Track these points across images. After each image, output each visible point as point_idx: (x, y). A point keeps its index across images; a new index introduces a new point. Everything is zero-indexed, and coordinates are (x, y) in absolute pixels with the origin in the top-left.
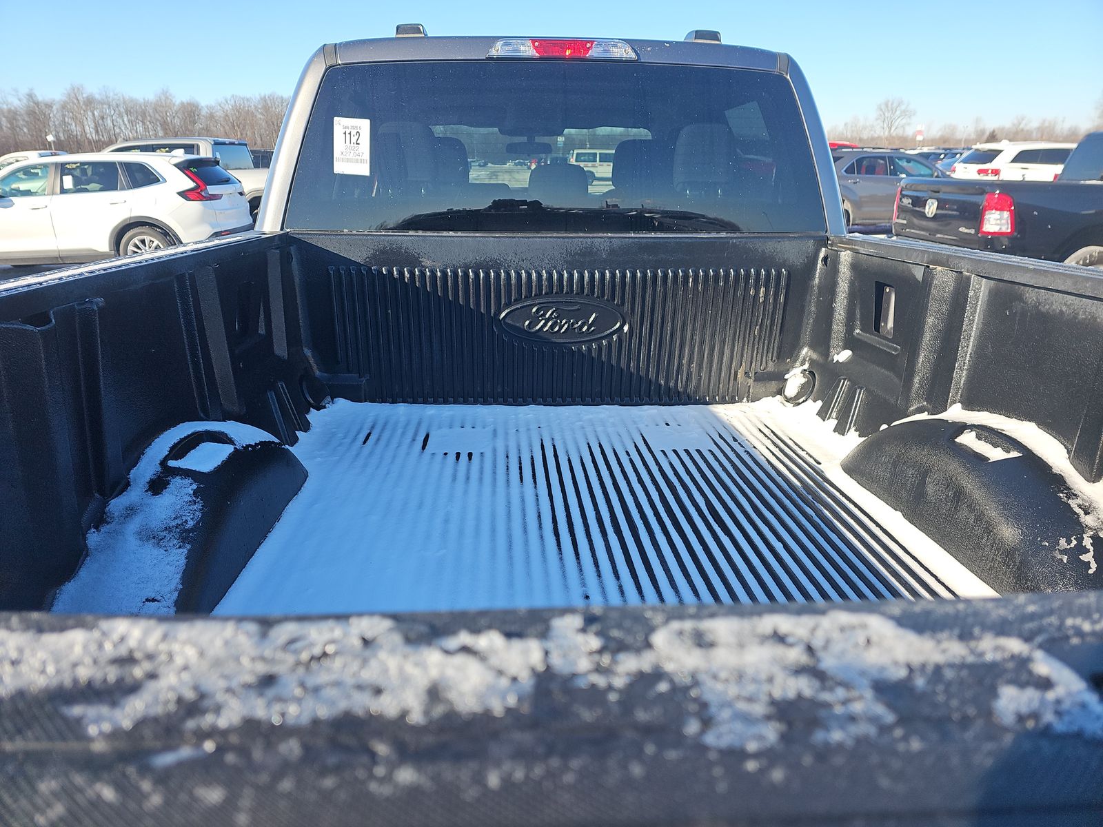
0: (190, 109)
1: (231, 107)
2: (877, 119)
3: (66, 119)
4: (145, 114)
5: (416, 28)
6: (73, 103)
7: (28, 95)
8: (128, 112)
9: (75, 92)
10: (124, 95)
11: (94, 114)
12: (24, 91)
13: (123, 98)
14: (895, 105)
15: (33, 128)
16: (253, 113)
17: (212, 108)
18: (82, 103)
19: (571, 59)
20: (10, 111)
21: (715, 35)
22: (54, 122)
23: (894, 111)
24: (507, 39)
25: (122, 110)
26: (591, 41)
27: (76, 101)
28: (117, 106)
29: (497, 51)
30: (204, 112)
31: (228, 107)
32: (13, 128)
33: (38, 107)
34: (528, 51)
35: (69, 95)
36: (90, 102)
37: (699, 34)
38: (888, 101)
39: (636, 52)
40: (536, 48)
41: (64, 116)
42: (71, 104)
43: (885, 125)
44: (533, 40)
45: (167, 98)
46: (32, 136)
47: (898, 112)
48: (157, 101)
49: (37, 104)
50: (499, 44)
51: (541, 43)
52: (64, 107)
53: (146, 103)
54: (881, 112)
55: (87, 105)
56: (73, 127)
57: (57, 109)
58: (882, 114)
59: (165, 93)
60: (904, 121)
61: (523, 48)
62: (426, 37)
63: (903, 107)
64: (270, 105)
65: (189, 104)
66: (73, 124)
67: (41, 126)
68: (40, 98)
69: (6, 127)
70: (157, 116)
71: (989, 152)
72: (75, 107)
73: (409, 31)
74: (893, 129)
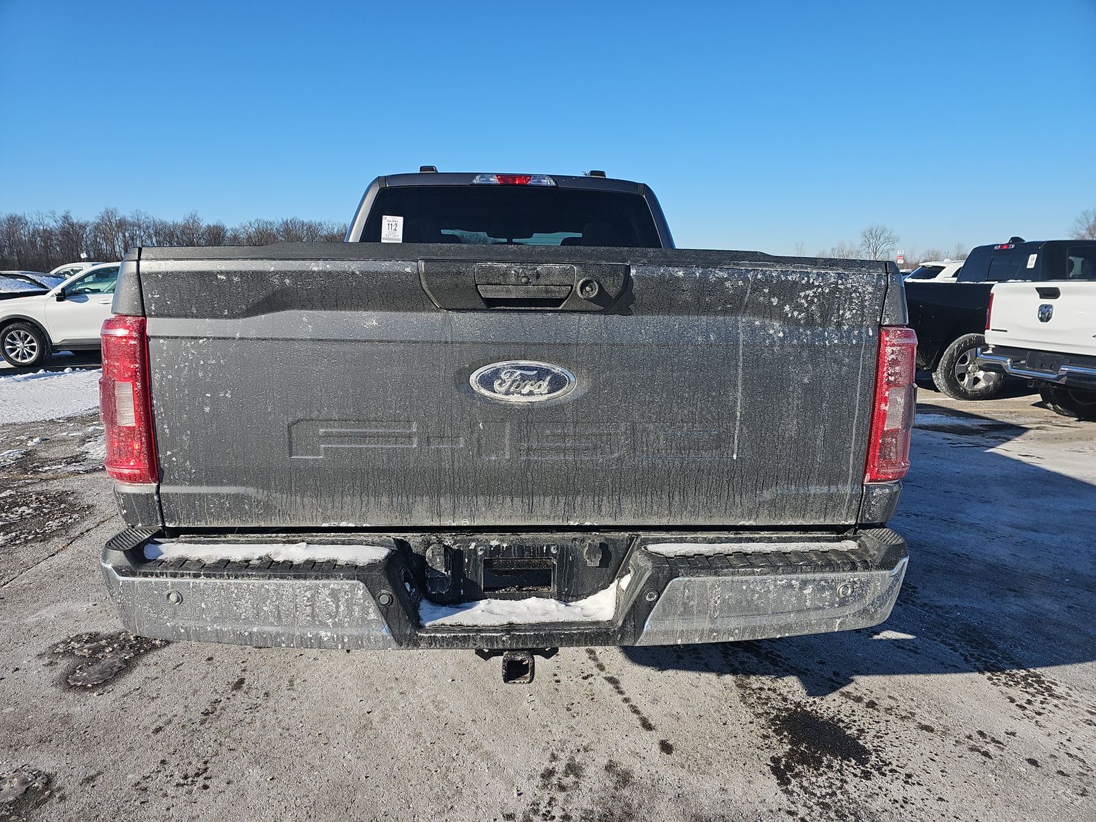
0: (215, 232)
1: (254, 230)
2: (862, 245)
3: (98, 239)
4: (173, 235)
5: (431, 168)
6: (106, 225)
7: (64, 217)
8: (157, 234)
9: (109, 214)
10: (155, 219)
11: (124, 236)
12: (60, 213)
13: (154, 222)
14: (878, 233)
15: (66, 247)
16: (274, 236)
17: (236, 230)
18: (114, 225)
19: (519, 185)
20: (45, 231)
21: (602, 173)
22: (86, 242)
23: (877, 237)
24: (482, 175)
25: (152, 232)
26: (530, 176)
27: (108, 223)
28: (148, 228)
29: (477, 181)
30: (228, 234)
31: (252, 230)
32: (46, 247)
33: (72, 228)
34: (494, 180)
35: (103, 217)
36: (122, 225)
37: (593, 173)
38: (872, 229)
39: (556, 182)
40: (499, 179)
41: (96, 237)
42: (104, 226)
43: (871, 251)
44: (497, 175)
45: (194, 221)
46: (64, 254)
47: (882, 239)
48: (185, 224)
49: (72, 225)
50: (478, 177)
51: (502, 176)
52: (97, 228)
53: (175, 226)
54: (866, 239)
55: (118, 227)
56: (104, 246)
57: (90, 230)
58: (867, 240)
59: (193, 216)
60: (888, 247)
61: (491, 179)
62: (437, 173)
63: (886, 235)
64: (291, 229)
65: (216, 227)
66: (104, 244)
67: (74, 245)
68: (75, 221)
69: (41, 246)
70: (184, 238)
71: (933, 269)
72: (108, 228)
73: (428, 170)
74: (878, 254)
